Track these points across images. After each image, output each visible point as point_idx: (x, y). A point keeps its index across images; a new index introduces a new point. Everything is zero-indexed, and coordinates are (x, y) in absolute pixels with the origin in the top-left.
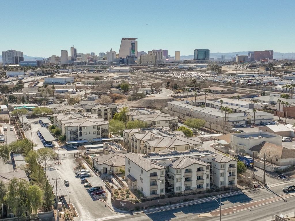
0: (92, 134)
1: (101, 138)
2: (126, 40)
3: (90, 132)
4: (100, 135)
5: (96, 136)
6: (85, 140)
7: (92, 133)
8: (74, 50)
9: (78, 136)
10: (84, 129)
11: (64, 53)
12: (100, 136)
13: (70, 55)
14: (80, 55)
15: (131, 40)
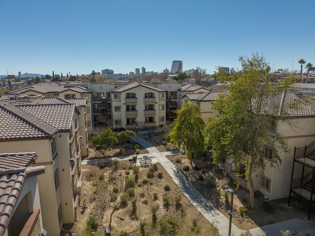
2: (175, 62)
8: (144, 69)
11: (137, 70)
13: (141, 72)
14: (147, 73)
15: (179, 62)
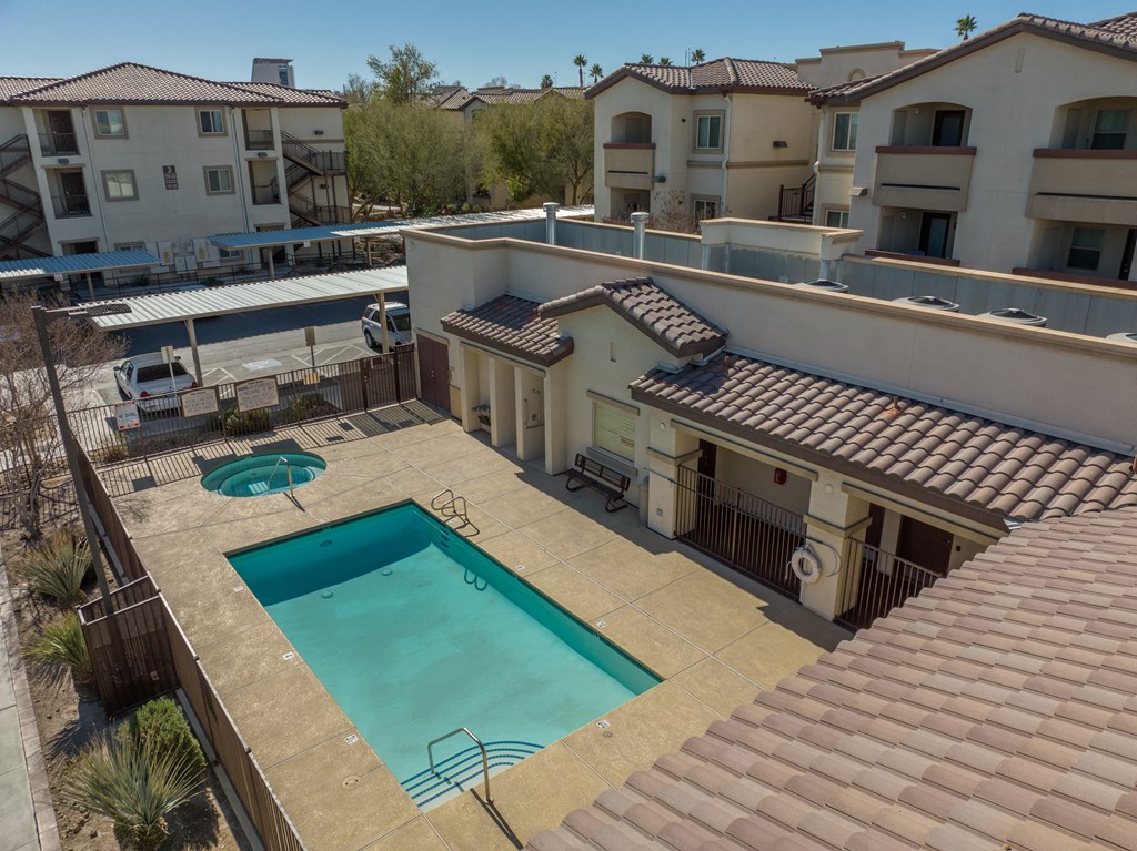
0: (202, 187)
1: (288, 226)
2: (264, 65)
3: (169, 171)
4: (276, 199)
5: (235, 214)
6: (124, 248)
7: (191, 176)
9: (41, 216)
10: (104, 134)
12: (280, 213)
15: (276, 65)
